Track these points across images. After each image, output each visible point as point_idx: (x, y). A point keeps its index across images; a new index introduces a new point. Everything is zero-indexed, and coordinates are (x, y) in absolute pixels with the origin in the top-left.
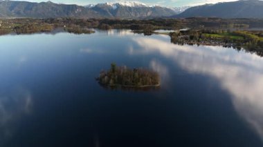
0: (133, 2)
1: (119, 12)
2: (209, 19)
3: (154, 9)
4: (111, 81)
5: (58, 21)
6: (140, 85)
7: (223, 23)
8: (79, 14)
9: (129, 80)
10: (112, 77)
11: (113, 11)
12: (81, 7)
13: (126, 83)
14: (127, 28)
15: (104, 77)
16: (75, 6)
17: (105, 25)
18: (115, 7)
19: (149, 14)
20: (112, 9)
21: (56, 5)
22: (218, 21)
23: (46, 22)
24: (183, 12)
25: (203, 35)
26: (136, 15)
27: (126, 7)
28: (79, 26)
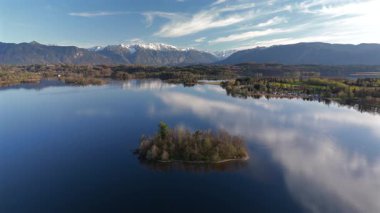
0: (158, 44)
1: (139, 57)
2: (267, 65)
3: (188, 54)
4: (165, 155)
5: (48, 68)
6: (217, 159)
7: (286, 71)
8: (81, 59)
9: (196, 152)
10: (165, 147)
11: (131, 56)
12: (82, 50)
13: (192, 157)
14: (155, 77)
15: (149, 147)
16: (74, 48)
17: (122, 73)
18: (133, 51)
19: (181, 60)
20: (129, 53)
21: (44, 46)
22: (279, 67)
23: (28, 70)
24: (230, 58)
25: (271, 84)
26: (163, 61)
27: (148, 50)
28: (81, 75)
